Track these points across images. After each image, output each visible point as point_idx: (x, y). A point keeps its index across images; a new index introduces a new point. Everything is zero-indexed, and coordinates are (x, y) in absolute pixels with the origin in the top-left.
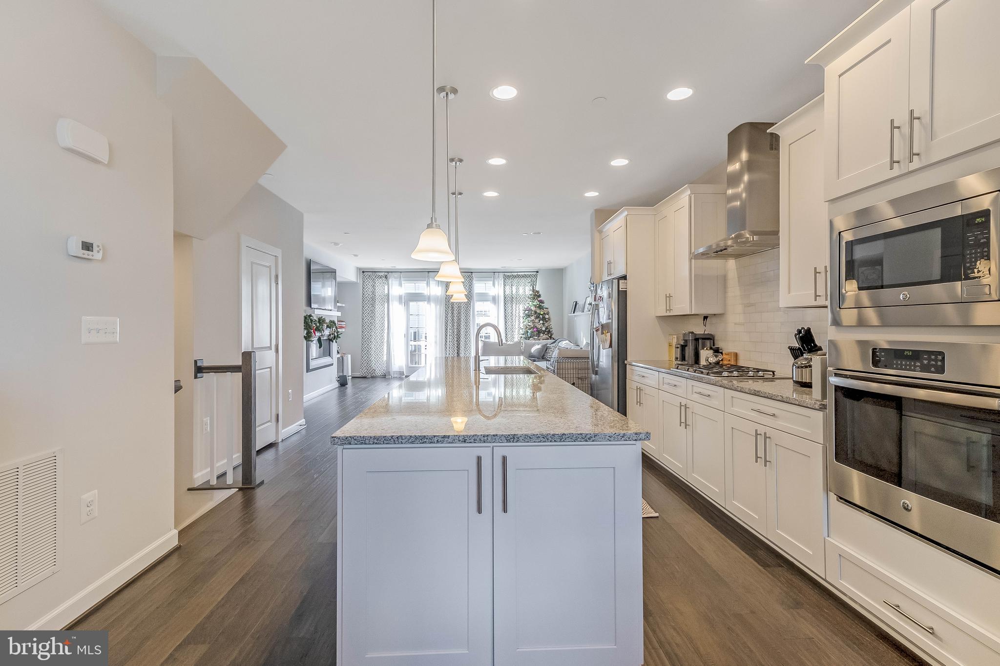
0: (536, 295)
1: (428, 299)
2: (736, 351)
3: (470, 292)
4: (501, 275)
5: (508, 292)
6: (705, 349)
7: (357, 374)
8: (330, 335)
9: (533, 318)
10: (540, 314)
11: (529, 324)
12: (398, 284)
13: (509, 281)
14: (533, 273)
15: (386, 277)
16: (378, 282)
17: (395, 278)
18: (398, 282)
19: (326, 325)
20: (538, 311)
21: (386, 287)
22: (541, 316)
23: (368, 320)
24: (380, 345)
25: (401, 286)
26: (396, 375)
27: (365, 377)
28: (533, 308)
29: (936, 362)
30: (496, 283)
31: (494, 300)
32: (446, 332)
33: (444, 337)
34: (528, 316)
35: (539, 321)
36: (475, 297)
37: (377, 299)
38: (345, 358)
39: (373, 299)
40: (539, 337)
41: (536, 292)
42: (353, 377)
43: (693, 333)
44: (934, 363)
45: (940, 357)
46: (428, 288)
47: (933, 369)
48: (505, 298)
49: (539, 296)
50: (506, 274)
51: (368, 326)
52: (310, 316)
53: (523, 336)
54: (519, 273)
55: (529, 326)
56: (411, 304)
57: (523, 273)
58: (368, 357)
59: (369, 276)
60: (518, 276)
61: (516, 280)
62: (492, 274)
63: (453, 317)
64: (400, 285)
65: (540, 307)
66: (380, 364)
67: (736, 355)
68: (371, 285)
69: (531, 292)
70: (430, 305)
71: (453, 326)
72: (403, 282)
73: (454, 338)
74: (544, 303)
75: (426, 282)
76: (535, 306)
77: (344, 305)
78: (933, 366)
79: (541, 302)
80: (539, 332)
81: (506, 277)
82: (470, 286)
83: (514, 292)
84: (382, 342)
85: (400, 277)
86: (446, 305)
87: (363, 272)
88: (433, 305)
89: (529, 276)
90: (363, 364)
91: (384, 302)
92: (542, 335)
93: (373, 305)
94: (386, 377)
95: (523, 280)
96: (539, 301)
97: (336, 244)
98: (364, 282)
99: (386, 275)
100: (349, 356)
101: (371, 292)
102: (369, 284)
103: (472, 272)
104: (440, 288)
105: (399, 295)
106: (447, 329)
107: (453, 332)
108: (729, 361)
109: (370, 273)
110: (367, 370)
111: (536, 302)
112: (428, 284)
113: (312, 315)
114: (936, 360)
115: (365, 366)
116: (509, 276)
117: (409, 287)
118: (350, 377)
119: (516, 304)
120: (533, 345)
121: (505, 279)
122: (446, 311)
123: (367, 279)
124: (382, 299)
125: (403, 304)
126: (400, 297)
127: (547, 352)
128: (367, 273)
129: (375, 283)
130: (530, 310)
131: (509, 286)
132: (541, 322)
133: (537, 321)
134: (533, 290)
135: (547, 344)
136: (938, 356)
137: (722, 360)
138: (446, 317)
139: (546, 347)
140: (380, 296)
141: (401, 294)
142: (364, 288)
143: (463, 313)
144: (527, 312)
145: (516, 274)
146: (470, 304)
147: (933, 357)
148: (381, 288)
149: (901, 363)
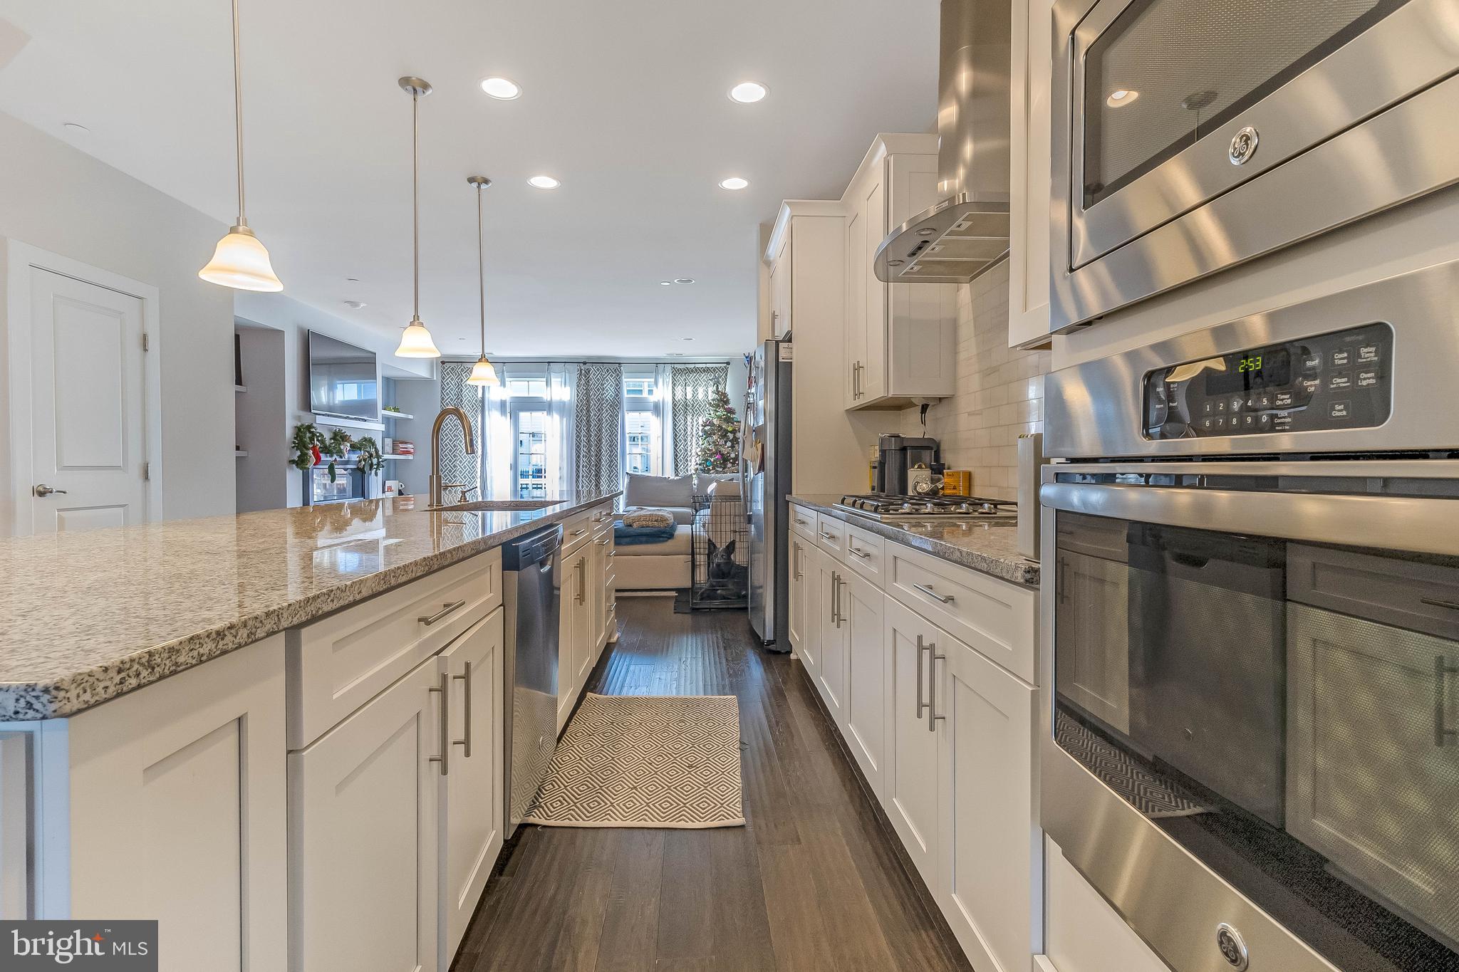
0: (723, 400)
1: (548, 407)
2: (969, 469)
3: (617, 395)
4: (668, 367)
5: (679, 396)
6: (916, 467)
8: (360, 461)
9: (715, 437)
10: (727, 431)
11: (710, 447)
12: (499, 383)
13: (681, 379)
14: (720, 365)
16: (467, 379)
18: (499, 379)
19: (349, 445)
20: (724, 426)
22: (730, 435)
23: (451, 440)
25: (504, 386)
28: (716, 422)
29: (1354, 379)
30: (660, 381)
31: (657, 409)
34: (708, 434)
35: (726, 442)
36: (625, 405)
40: (723, 468)
41: (721, 395)
43: (899, 436)
44: (1341, 382)
45: (1368, 354)
46: (549, 388)
47: (1339, 411)
48: (675, 405)
49: (727, 402)
50: (676, 366)
52: (309, 427)
53: (701, 467)
54: (697, 366)
55: (709, 450)
56: (522, 415)
57: (704, 366)
59: (453, 369)
60: (697, 370)
61: (692, 376)
62: (656, 366)
63: (589, 435)
67: (969, 477)
68: (455, 384)
69: (714, 396)
70: (553, 417)
71: (589, 451)
72: (507, 379)
73: (590, 471)
74: (733, 413)
76: (719, 417)
77: (411, 417)
78: (1340, 395)
79: (731, 411)
80: (724, 460)
81: (676, 372)
82: (617, 385)
83: (689, 396)
85: (503, 372)
86: (577, 416)
87: (443, 363)
88: (556, 417)
89: (704, 371)
91: (476, 411)
92: (730, 465)
95: (704, 376)
96: (726, 410)
97: (354, 304)
98: (444, 378)
101: (455, 394)
102: (452, 382)
103: (619, 363)
104: (568, 388)
105: (501, 400)
106: (579, 457)
107: (589, 461)
108: (954, 488)
109: (453, 365)
111: (721, 412)
112: (548, 383)
113: (314, 425)
114: (1353, 369)
116: (682, 370)
117: (518, 388)
119: (693, 415)
120: (711, 481)
121: (675, 375)
122: (577, 426)
123: (448, 374)
124: (473, 406)
125: (509, 415)
126: (503, 404)
128: (448, 365)
129: (462, 380)
130: (711, 424)
131: (682, 385)
132: (729, 444)
133: (722, 442)
134: (717, 392)
136: (1363, 350)
137: (943, 488)
138: (577, 437)
140: (469, 401)
141: (504, 399)
142: (443, 389)
143: (606, 431)
144: (707, 428)
145: (692, 366)
146: (616, 415)
147: (1340, 359)
148: (471, 389)
149: (1228, 406)
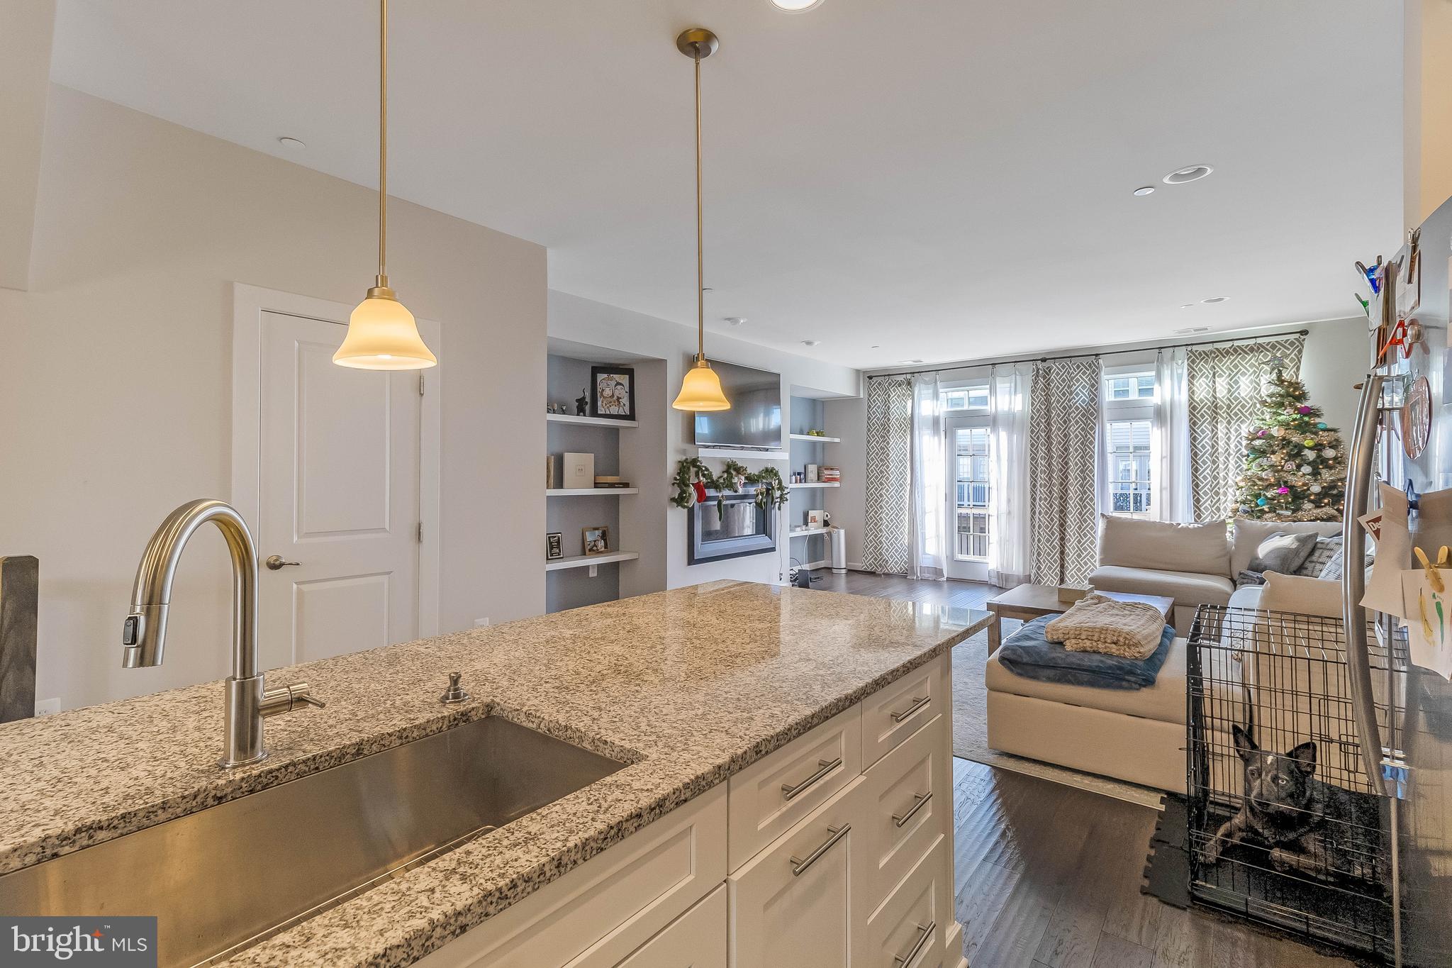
0: (1292, 394)
1: (991, 422)
3: (1093, 400)
4: (1181, 352)
5: (1202, 393)
7: (859, 566)
9: (1275, 458)
10: (1303, 447)
11: (1264, 475)
12: (931, 395)
13: (1204, 367)
14: (1289, 337)
15: (909, 383)
16: (894, 394)
17: (926, 383)
18: (931, 391)
19: (744, 477)
20: (1296, 438)
21: (909, 403)
22: (1308, 453)
23: (877, 466)
24: (897, 515)
25: (938, 398)
26: (927, 575)
27: (872, 573)
28: (1277, 432)
30: (1167, 373)
31: (1161, 415)
32: (1033, 492)
33: (1029, 503)
34: (1261, 453)
35: (1299, 467)
36: (1106, 414)
37: (893, 425)
38: (835, 536)
39: (885, 428)
40: (1294, 511)
41: (1288, 387)
42: (849, 570)
46: (994, 398)
48: (1194, 408)
49: (1300, 398)
50: (1195, 348)
51: (877, 477)
52: (694, 461)
53: (1242, 507)
54: (1236, 343)
55: (1261, 479)
56: (960, 432)
57: (1252, 342)
58: (876, 536)
59: (880, 384)
60: (1236, 351)
61: (1227, 361)
62: (1157, 353)
63: (1049, 457)
64: (936, 396)
65: (1303, 428)
66: (896, 551)
68: (883, 401)
69: (1273, 389)
70: (999, 433)
71: (1050, 479)
72: (941, 390)
73: (1051, 506)
74: (1318, 416)
75: (988, 386)
76: (1286, 425)
77: (837, 440)
79: (1307, 412)
80: (1297, 497)
81: (1195, 358)
82: (1093, 386)
83: (1222, 393)
84: (901, 509)
85: (936, 382)
86: (1032, 432)
87: (870, 378)
88: (1004, 434)
89: (1252, 350)
90: (867, 547)
91: (905, 431)
92: (1308, 506)
93: (885, 438)
94: (908, 577)
95: (1249, 359)
96: (1300, 411)
98: (870, 395)
99: (907, 378)
100: (842, 532)
101: (882, 413)
102: (879, 400)
103: (1097, 355)
104: (1020, 396)
105: (933, 416)
106: (1034, 486)
107: (1050, 492)
109: (879, 379)
110: (876, 559)
111: (1287, 415)
112: (993, 391)
113: (700, 459)
115: (871, 553)
116: (1207, 353)
117: (952, 399)
118: (844, 571)
119: (1229, 423)
120: (1269, 534)
121: (1193, 362)
122: (1032, 445)
123: (875, 389)
124: (901, 425)
125: (943, 433)
126: (936, 421)
127: (1314, 558)
128: (875, 379)
129: (889, 396)
130: (1267, 436)
131: (1207, 377)
132: (1308, 469)
133: (1290, 466)
134: (1280, 381)
135: (1316, 535)
138: (1033, 459)
139: (1310, 546)
140: (897, 420)
141: (937, 415)
144: (1258, 443)
145: (1228, 345)
146: (1092, 429)
148: (900, 406)
